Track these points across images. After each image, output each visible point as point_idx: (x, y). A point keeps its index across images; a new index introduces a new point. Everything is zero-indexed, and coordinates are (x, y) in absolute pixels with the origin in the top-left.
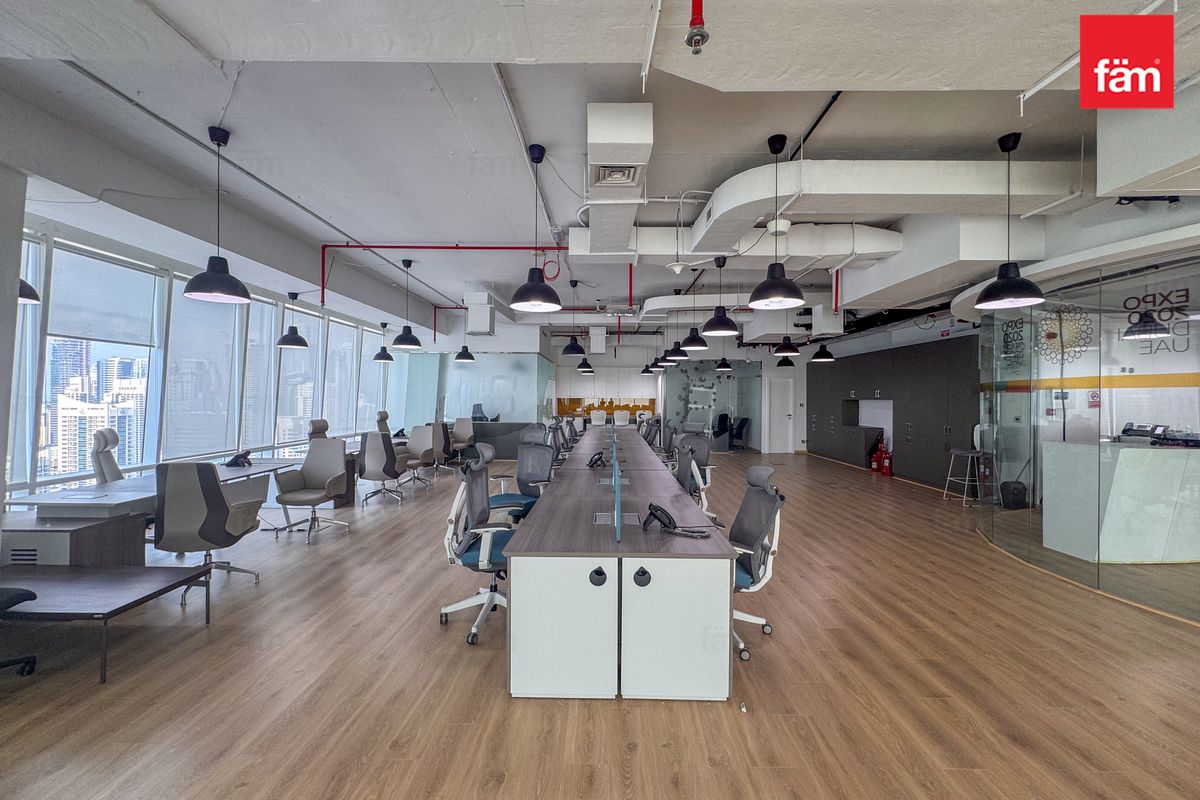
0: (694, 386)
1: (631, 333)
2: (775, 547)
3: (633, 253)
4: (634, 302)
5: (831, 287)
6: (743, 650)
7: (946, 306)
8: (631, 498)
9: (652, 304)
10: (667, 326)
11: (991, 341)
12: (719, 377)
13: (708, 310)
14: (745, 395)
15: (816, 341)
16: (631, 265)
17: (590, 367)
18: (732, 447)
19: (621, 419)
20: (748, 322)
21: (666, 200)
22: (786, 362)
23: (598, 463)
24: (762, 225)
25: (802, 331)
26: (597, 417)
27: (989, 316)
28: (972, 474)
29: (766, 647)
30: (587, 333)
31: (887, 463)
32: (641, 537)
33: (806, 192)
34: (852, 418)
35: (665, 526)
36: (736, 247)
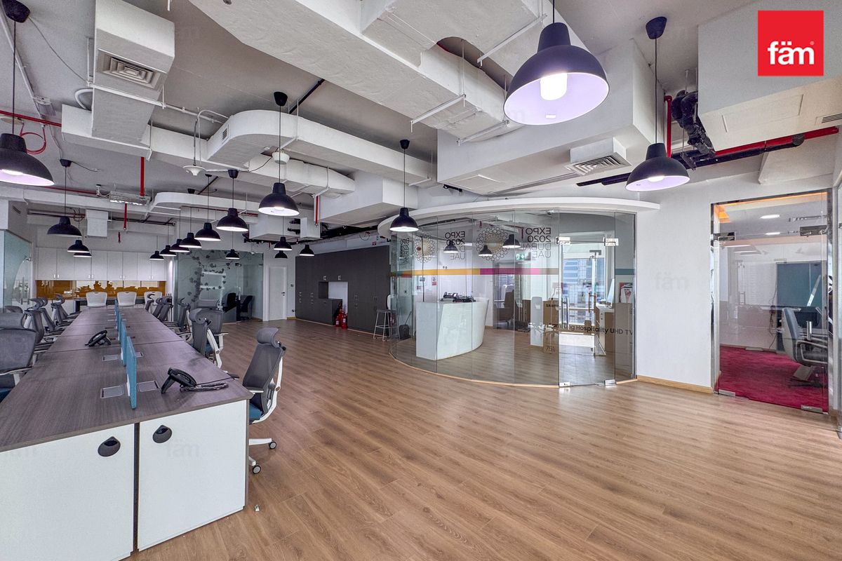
0: (206, 271)
1: (138, 221)
2: (278, 385)
3: (147, 148)
4: (145, 193)
5: (313, 207)
6: (255, 466)
7: (375, 228)
8: (145, 369)
9: (163, 198)
10: (180, 219)
11: (395, 249)
12: (228, 264)
13: (222, 210)
14: (250, 279)
15: (301, 242)
16: (143, 159)
17: (85, 249)
18: (239, 318)
19: (124, 300)
20: (253, 224)
21: (183, 111)
22: (281, 255)
23: (101, 342)
24: (268, 154)
25: (293, 234)
26: (95, 300)
27: (395, 236)
28: (387, 323)
29: (272, 458)
30: (83, 216)
31: (344, 321)
32: (160, 400)
33: (300, 138)
34: (324, 294)
35: (185, 385)
36: (246, 165)
